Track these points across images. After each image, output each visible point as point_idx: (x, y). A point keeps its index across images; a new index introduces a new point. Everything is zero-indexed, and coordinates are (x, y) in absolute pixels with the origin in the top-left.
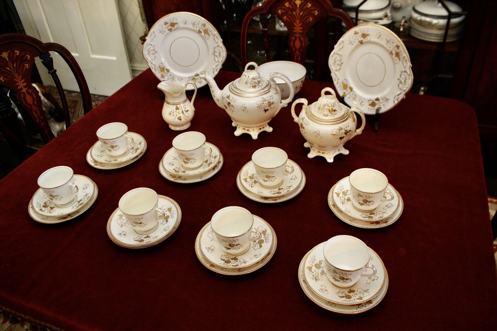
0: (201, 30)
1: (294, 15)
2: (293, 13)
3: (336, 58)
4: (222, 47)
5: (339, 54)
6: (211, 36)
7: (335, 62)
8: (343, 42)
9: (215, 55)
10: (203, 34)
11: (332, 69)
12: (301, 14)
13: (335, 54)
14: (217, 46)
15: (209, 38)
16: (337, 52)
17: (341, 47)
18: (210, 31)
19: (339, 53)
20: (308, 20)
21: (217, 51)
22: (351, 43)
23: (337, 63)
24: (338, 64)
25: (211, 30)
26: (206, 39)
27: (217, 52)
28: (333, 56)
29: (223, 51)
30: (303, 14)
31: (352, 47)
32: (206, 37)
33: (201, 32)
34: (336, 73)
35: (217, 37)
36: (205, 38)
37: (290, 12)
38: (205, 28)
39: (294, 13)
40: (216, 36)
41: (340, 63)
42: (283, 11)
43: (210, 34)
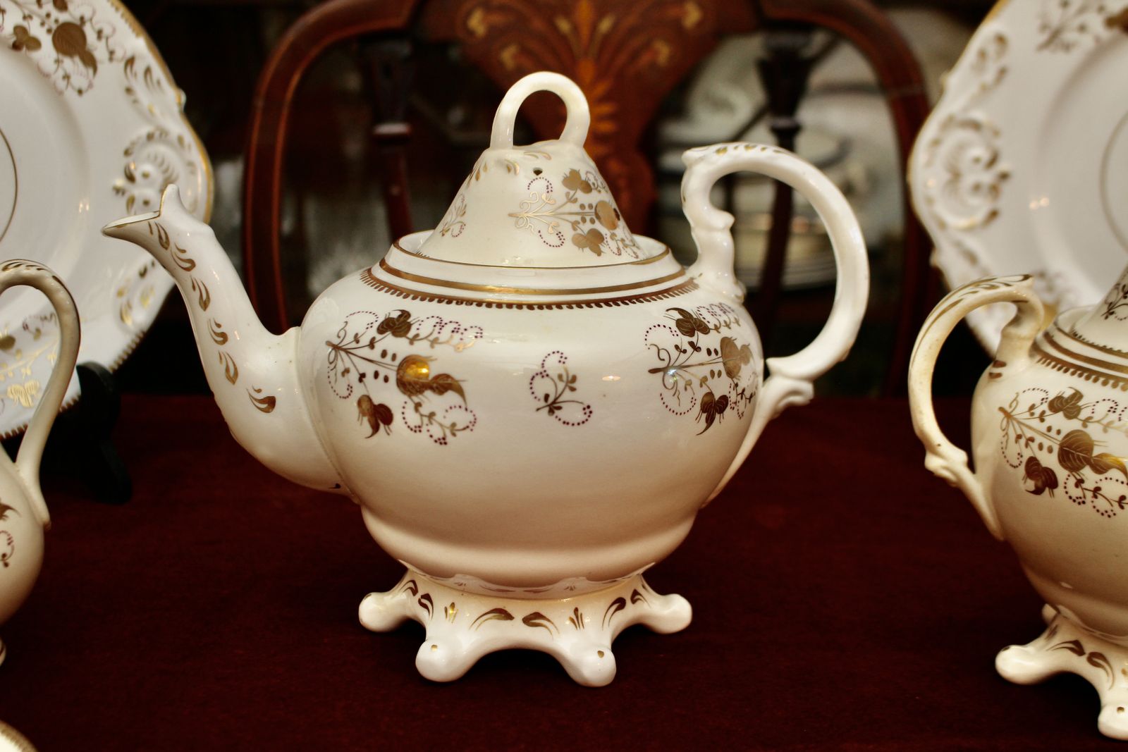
0: (36, 29)
1: (563, 38)
2: (555, 29)
3: (961, 147)
4: (180, 140)
5: (976, 126)
6: (109, 72)
7: (956, 175)
8: (1001, 40)
9: (131, 201)
10: (47, 53)
11: (942, 225)
12: (605, 25)
13: (950, 123)
14: (150, 137)
15: (90, 86)
16: (966, 109)
17: (990, 76)
18: (100, 34)
19: (978, 115)
20: (645, 59)
21: (148, 168)
22: (1054, 38)
23: (969, 179)
24: (977, 188)
25: (107, 31)
26: (71, 95)
27: (145, 176)
28: (936, 143)
29: (191, 164)
30: (615, 27)
31: (1061, 64)
32: (67, 77)
33: (35, 44)
34: (972, 243)
35: (148, 71)
36: (62, 84)
37: (538, 24)
38: (64, 17)
39: (564, 25)
40: (139, 67)
41: (987, 178)
42: (497, 19)
43: (100, 52)
